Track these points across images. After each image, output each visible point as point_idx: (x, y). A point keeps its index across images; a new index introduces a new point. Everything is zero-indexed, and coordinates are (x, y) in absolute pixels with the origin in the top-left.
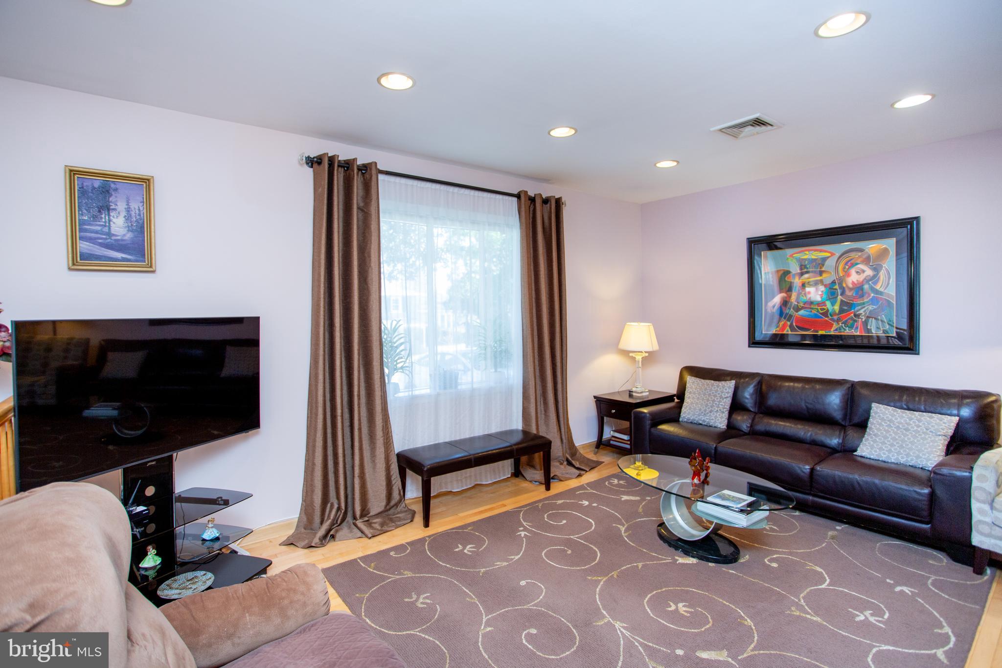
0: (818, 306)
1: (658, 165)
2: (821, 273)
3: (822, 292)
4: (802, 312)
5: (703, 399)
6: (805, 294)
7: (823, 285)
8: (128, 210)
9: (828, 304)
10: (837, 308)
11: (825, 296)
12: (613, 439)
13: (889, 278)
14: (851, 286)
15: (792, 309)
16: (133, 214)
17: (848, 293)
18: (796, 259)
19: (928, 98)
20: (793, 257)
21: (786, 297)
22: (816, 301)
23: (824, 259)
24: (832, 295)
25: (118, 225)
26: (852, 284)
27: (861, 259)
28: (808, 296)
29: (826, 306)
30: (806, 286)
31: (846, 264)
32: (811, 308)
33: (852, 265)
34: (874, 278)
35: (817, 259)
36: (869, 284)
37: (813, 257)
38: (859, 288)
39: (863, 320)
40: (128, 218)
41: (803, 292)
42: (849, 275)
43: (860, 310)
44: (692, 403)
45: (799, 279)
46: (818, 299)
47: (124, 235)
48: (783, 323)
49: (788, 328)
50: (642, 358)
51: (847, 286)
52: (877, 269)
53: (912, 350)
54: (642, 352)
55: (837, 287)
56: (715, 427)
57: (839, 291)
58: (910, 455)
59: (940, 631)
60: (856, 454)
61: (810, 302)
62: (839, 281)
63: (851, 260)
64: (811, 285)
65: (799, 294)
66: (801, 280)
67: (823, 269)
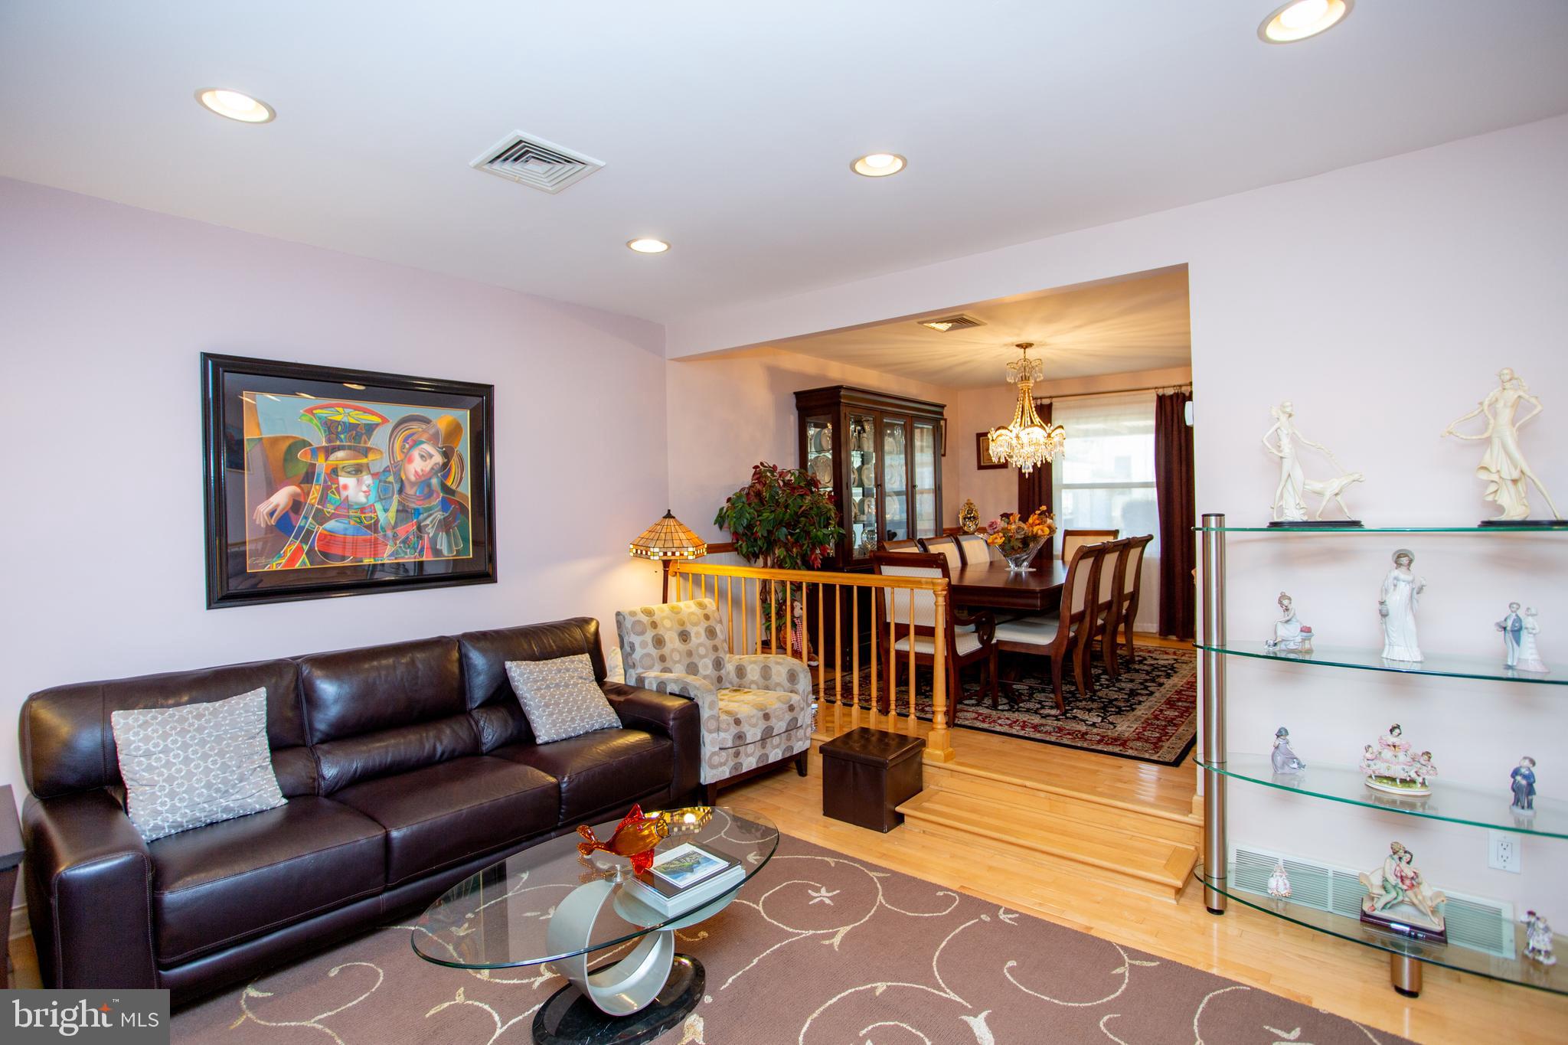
0: (362, 513)
2: (366, 452)
3: (368, 486)
4: (331, 525)
6: (338, 489)
7: (369, 472)
9: (378, 507)
10: (392, 514)
11: (373, 495)
14: (413, 478)
15: (310, 520)
17: (410, 490)
18: (320, 419)
19: (663, 247)
20: (313, 414)
21: (298, 495)
22: (357, 504)
23: (370, 428)
24: (384, 493)
26: (415, 476)
27: (426, 435)
28: (344, 494)
29: (374, 512)
30: (340, 473)
31: (406, 440)
32: (348, 517)
33: (416, 443)
35: (359, 424)
37: (352, 421)
38: (424, 485)
39: (431, 535)
41: (334, 486)
42: (410, 461)
43: (426, 519)
45: (327, 459)
46: (362, 499)
48: (294, 547)
49: (304, 555)
51: (407, 478)
53: (484, 577)
55: (391, 479)
57: (397, 487)
58: (591, 717)
59: (833, 865)
60: (539, 741)
61: (346, 504)
62: (396, 469)
63: (413, 434)
64: (349, 472)
65: (326, 489)
66: (328, 462)
67: (369, 445)
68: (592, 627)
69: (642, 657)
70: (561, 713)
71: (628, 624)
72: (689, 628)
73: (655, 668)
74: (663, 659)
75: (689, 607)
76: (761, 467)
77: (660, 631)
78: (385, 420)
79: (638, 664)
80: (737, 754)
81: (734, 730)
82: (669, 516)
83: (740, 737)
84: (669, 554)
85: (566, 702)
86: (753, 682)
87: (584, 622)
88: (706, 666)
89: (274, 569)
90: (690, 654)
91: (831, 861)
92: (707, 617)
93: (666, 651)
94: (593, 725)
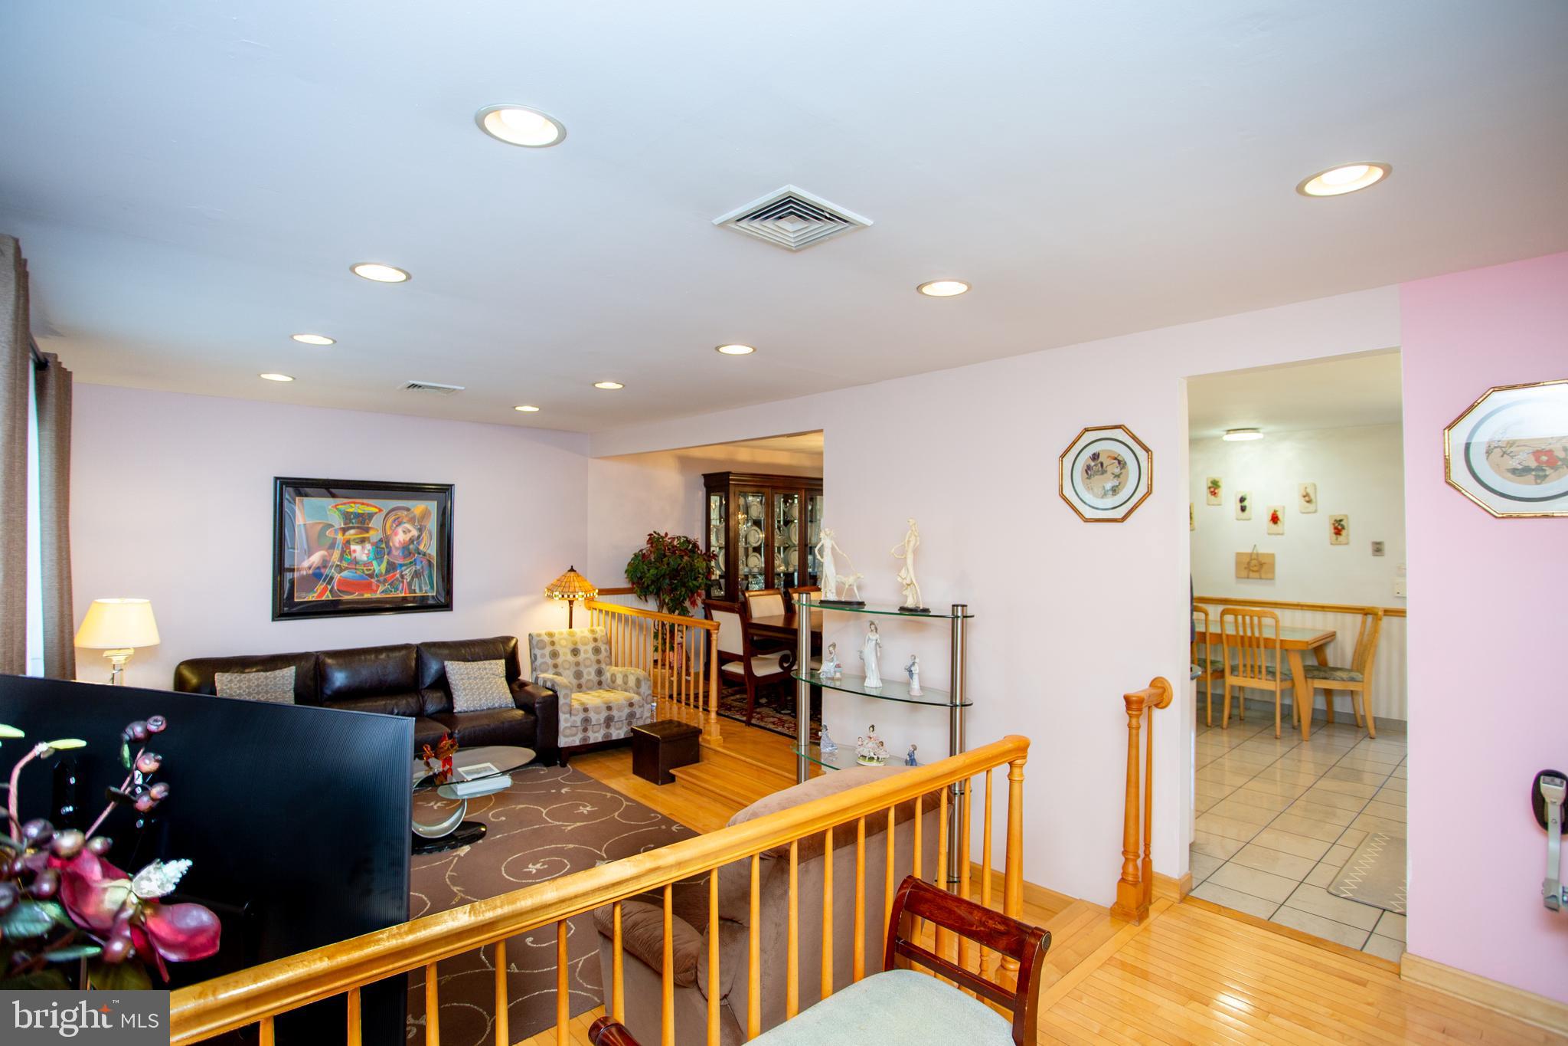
0: (364, 567)
1: (264, 376)
2: (367, 530)
3: (369, 550)
4: (345, 574)
6: (350, 553)
7: (369, 542)
9: (375, 563)
10: (384, 565)
11: (372, 556)
13: (431, 540)
14: (397, 545)
15: (333, 570)
17: (395, 552)
18: (340, 511)
19: (536, 410)
20: (337, 509)
21: (326, 556)
22: (361, 561)
23: (371, 516)
24: (379, 554)
26: (399, 544)
27: (407, 519)
28: (354, 555)
29: (372, 566)
30: (351, 543)
31: (393, 521)
32: (356, 569)
33: (400, 524)
34: (419, 538)
35: (364, 513)
36: (414, 544)
37: (360, 511)
38: (405, 549)
39: (408, 581)
41: (348, 551)
42: (396, 534)
43: (405, 570)
45: (343, 535)
46: (365, 558)
48: (322, 587)
49: (328, 592)
50: (125, 659)
51: (394, 545)
52: (421, 530)
53: (447, 608)
54: (126, 649)
55: (383, 546)
57: (386, 551)
58: (494, 699)
59: (608, 797)
60: (455, 711)
61: (355, 562)
62: (386, 540)
63: (398, 518)
64: (357, 543)
65: (343, 552)
66: (345, 537)
67: (370, 526)
68: (513, 643)
69: (541, 665)
70: (473, 694)
71: (534, 642)
72: (580, 646)
73: (549, 672)
74: (555, 666)
75: (582, 632)
76: (655, 535)
77: (557, 647)
78: (381, 510)
79: (538, 668)
80: (585, 730)
81: (582, 715)
82: (572, 570)
83: (586, 720)
84: (571, 596)
85: (478, 689)
86: (619, 686)
87: (509, 639)
88: (589, 674)
89: (310, 599)
90: (578, 664)
91: (609, 795)
92: (595, 640)
93: (559, 661)
94: (494, 704)
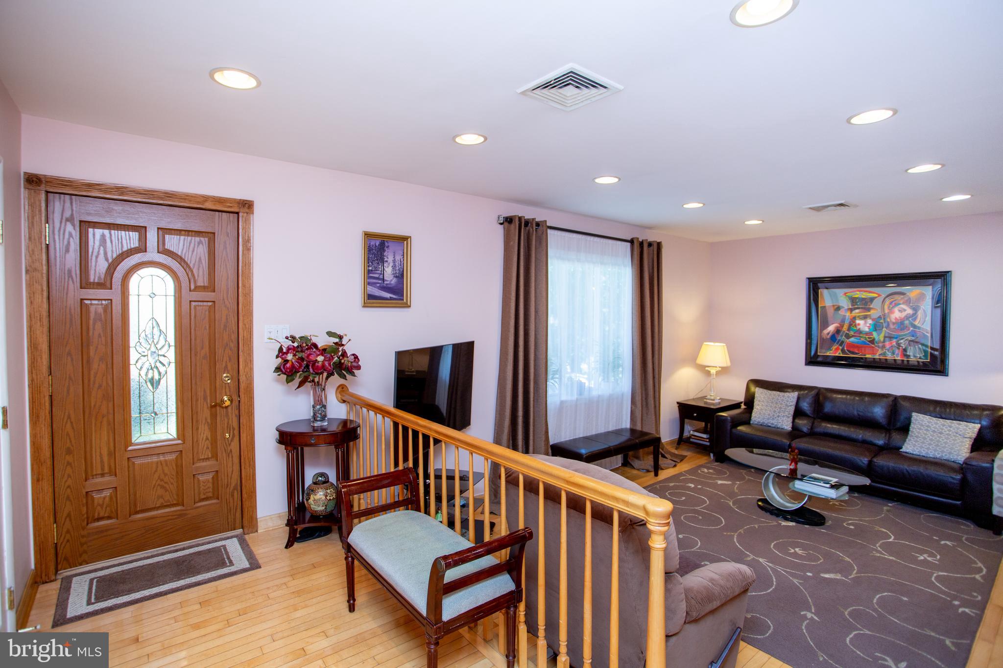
0: (866, 335)
1: (746, 223)
2: (869, 310)
3: (870, 324)
4: (852, 339)
5: (771, 407)
6: (855, 325)
7: (871, 319)
8: (394, 261)
9: (875, 334)
10: (882, 337)
11: (871, 328)
12: (693, 437)
13: (926, 317)
14: (894, 321)
15: (844, 337)
16: (397, 264)
17: (892, 326)
18: (849, 297)
19: (968, 196)
20: (846, 295)
22: (865, 331)
23: (872, 300)
24: (878, 327)
25: (389, 272)
26: (895, 320)
27: (903, 301)
28: (858, 327)
29: (872, 335)
30: (857, 319)
31: (891, 303)
32: (860, 337)
33: (896, 305)
34: (914, 316)
35: (867, 298)
36: (909, 320)
37: (863, 297)
38: (901, 324)
39: (903, 348)
40: (394, 267)
42: (892, 312)
43: (900, 340)
44: (761, 409)
46: (867, 329)
47: (391, 280)
48: (836, 347)
49: (840, 351)
50: (716, 372)
51: (891, 321)
52: (916, 309)
53: (943, 373)
54: (716, 367)
55: (882, 321)
56: (782, 429)
57: (884, 325)
58: (944, 452)
60: (900, 450)
61: (859, 332)
62: (884, 317)
63: (895, 300)
64: (860, 318)
65: (851, 325)
66: (852, 314)
67: (871, 307)
85: (932, 440)
89: (828, 354)
94: (942, 456)
